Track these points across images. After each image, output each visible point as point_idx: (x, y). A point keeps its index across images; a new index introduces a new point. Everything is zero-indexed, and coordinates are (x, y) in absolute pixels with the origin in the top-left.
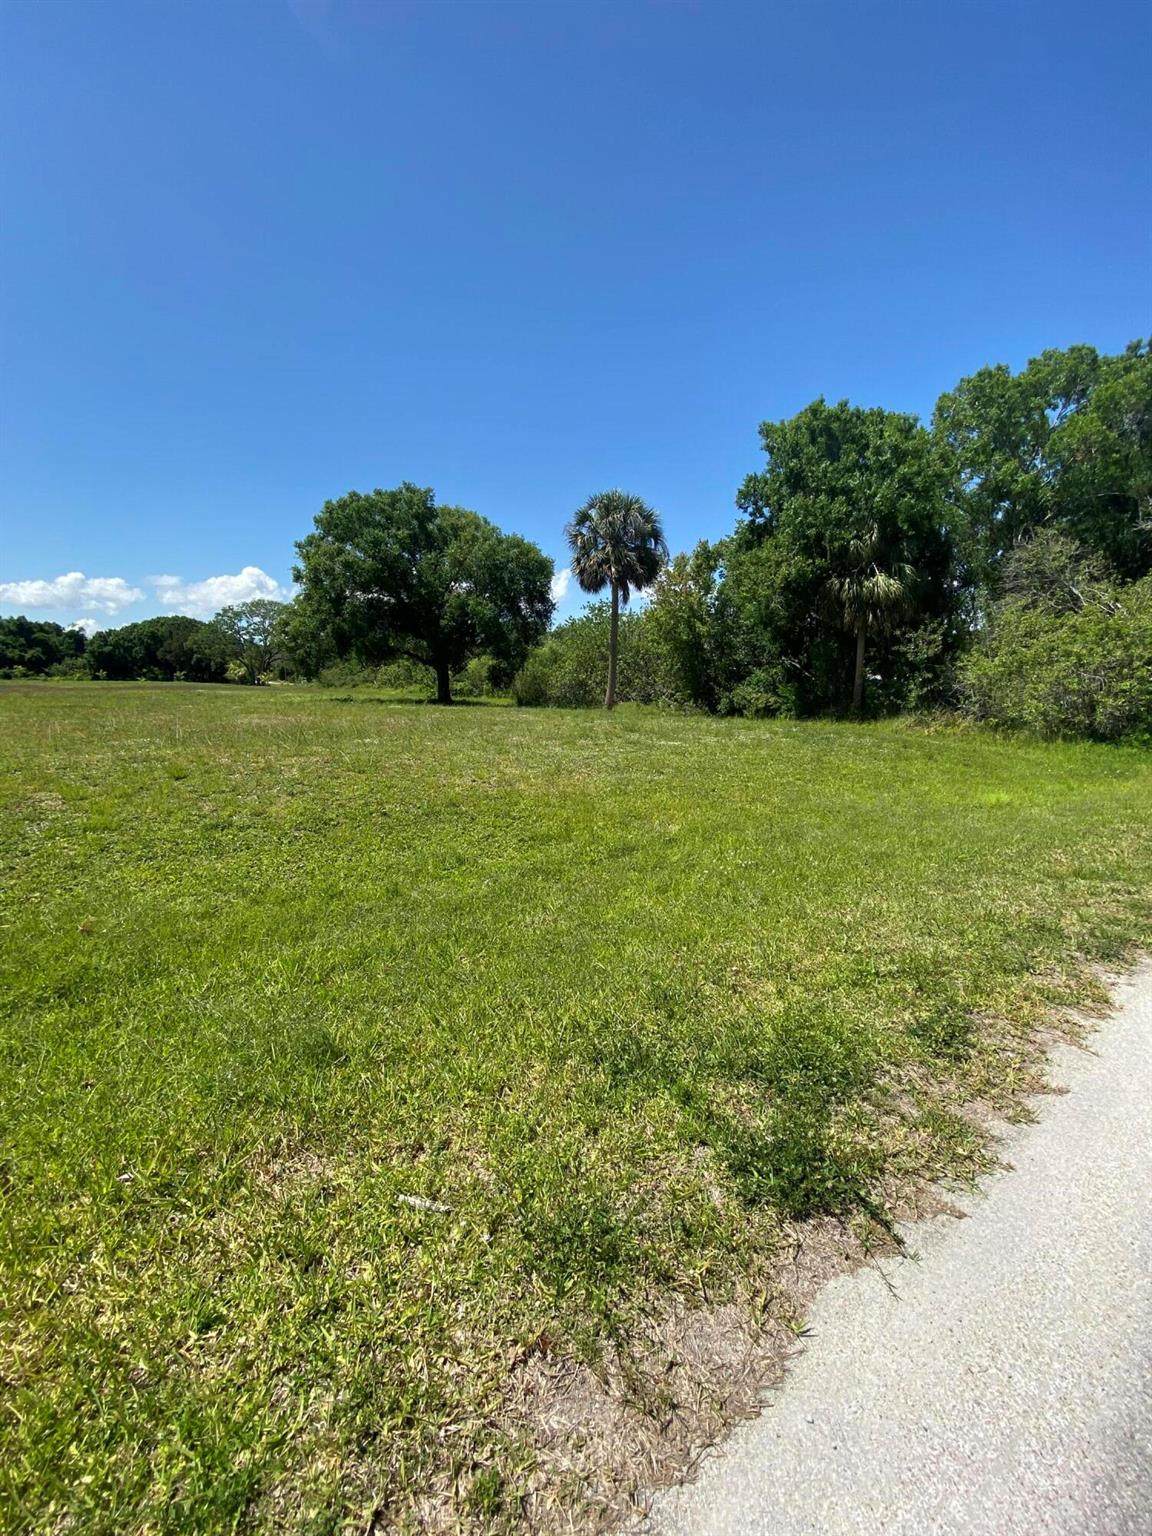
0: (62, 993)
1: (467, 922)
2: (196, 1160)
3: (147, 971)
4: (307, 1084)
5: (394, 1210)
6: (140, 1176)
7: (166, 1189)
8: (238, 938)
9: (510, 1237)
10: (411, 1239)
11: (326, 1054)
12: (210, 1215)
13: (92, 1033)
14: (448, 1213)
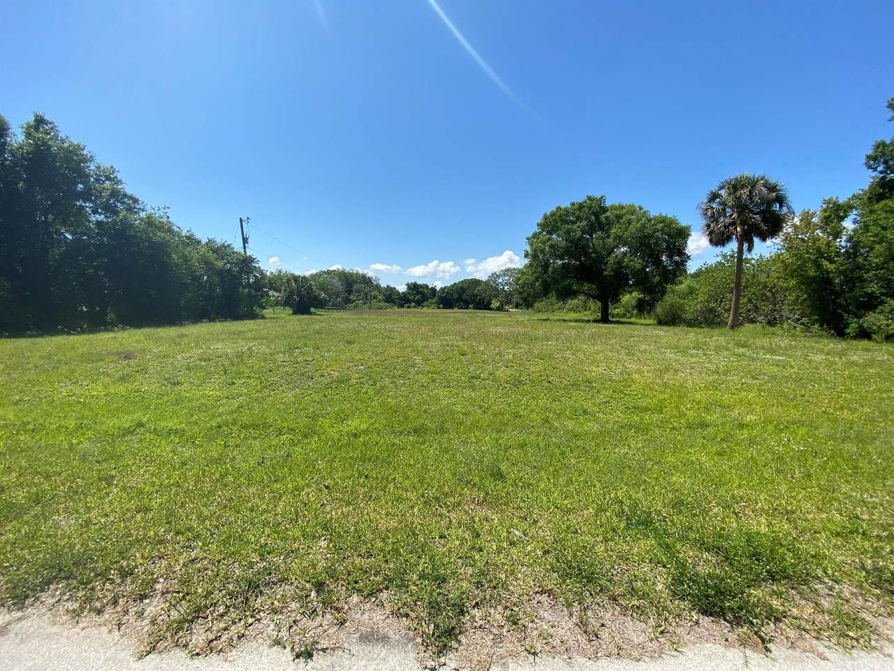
5: (509, 533)
9: (551, 558)
10: (512, 544)
11: (499, 476)
14: (528, 541)
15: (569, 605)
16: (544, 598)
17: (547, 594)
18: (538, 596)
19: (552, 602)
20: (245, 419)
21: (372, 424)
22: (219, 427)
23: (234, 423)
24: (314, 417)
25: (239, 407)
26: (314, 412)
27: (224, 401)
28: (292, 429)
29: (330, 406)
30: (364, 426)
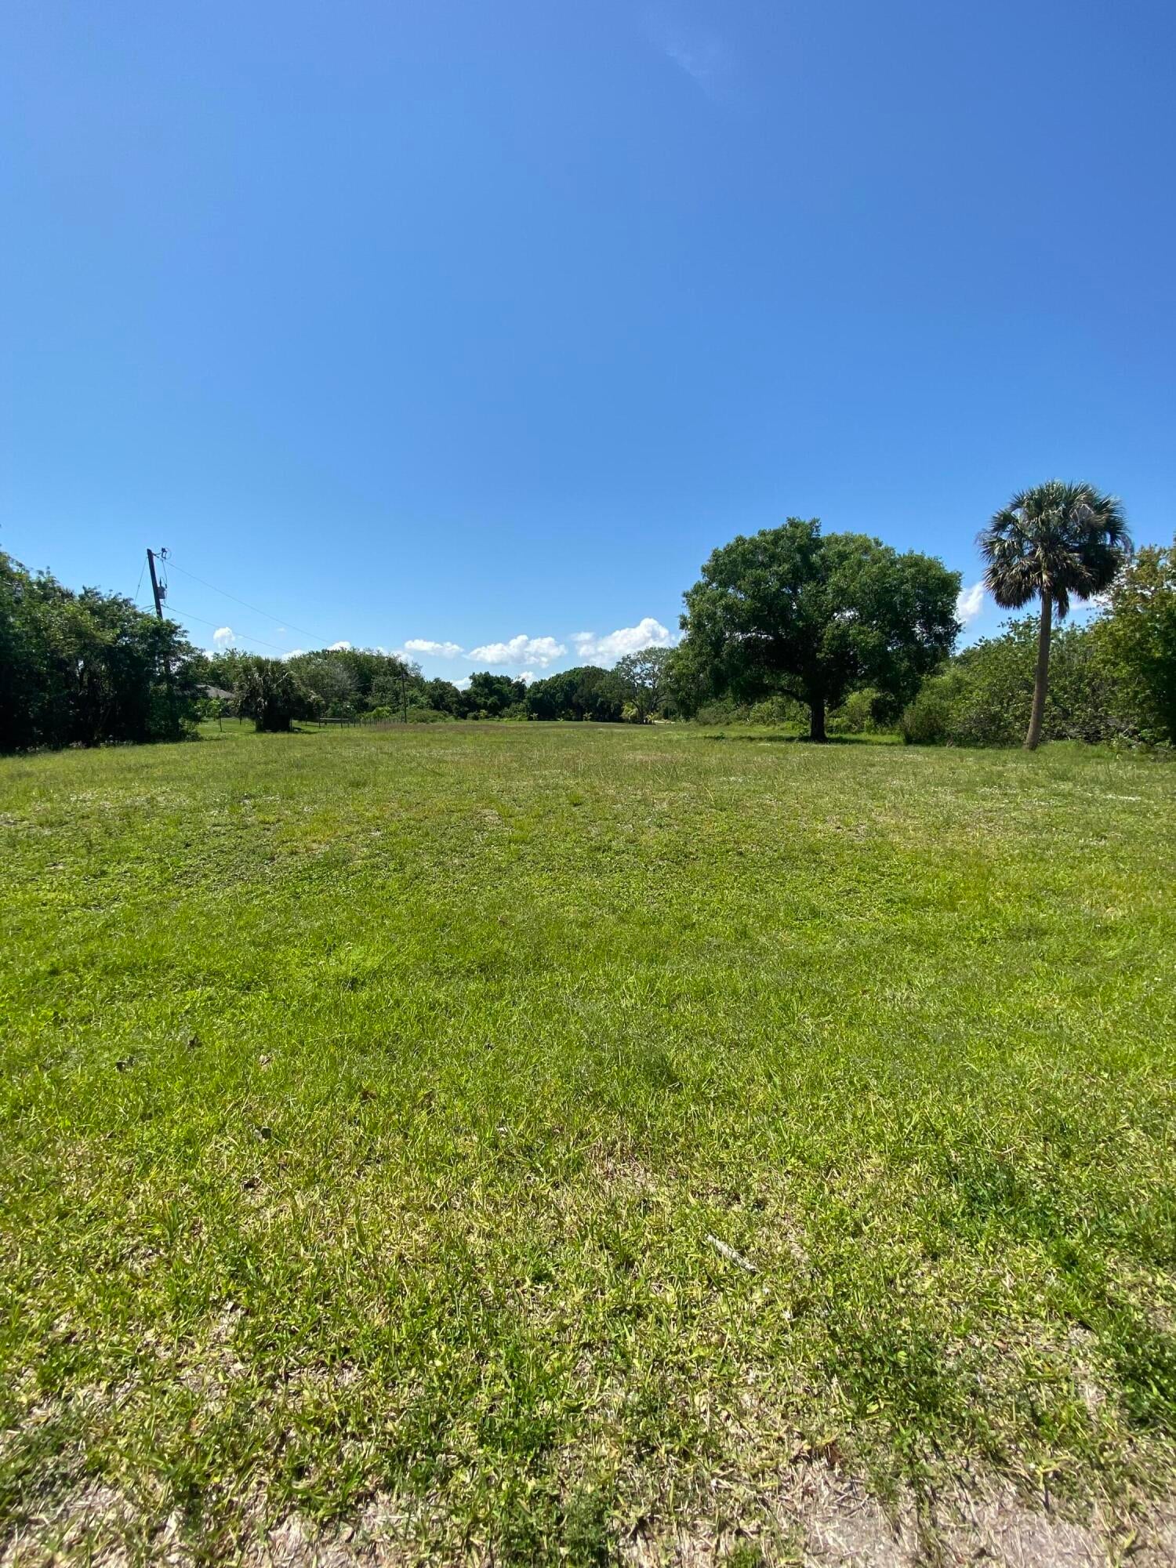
0: (483, 968)
1: (814, 981)
2: (550, 1135)
3: (538, 963)
4: (644, 1097)
5: (702, 1247)
6: (513, 1132)
7: (528, 1150)
8: (605, 950)
9: (815, 1328)
10: (713, 1282)
11: (663, 1076)
12: (556, 1186)
13: (497, 1005)
14: (753, 1273)
15: (888, 1496)
16: (816, 1474)
17: (824, 1460)
18: (801, 1466)
19: (840, 1487)
20: (116, 953)
21: (392, 955)
22: (54, 972)
23: (90, 962)
24: (267, 944)
25: (107, 926)
26: (270, 932)
27: (76, 914)
28: (217, 973)
29: (306, 918)
30: (371, 963)
